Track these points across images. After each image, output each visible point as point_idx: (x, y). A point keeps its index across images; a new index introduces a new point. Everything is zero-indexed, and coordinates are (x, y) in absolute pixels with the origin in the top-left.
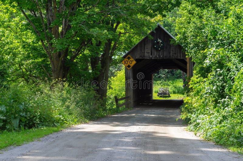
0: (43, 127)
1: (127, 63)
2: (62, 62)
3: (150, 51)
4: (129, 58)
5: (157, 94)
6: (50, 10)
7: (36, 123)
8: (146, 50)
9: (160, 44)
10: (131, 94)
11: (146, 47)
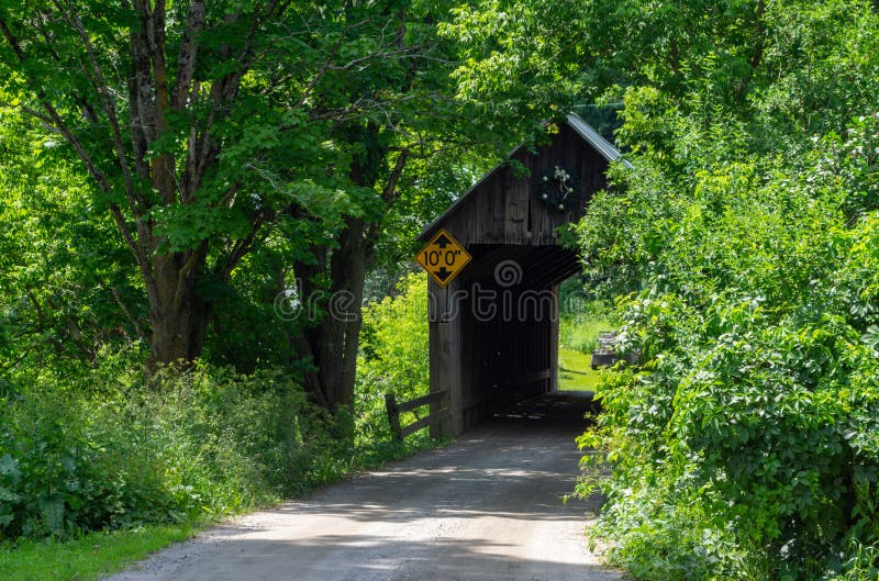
0: (137, 526)
1: (434, 261)
2: (186, 280)
3: (523, 215)
4: (443, 242)
5: (589, 359)
6: (142, 96)
7: (113, 513)
8: (510, 212)
9: (564, 188)
10: (453, 380)
11: (508, 200)
